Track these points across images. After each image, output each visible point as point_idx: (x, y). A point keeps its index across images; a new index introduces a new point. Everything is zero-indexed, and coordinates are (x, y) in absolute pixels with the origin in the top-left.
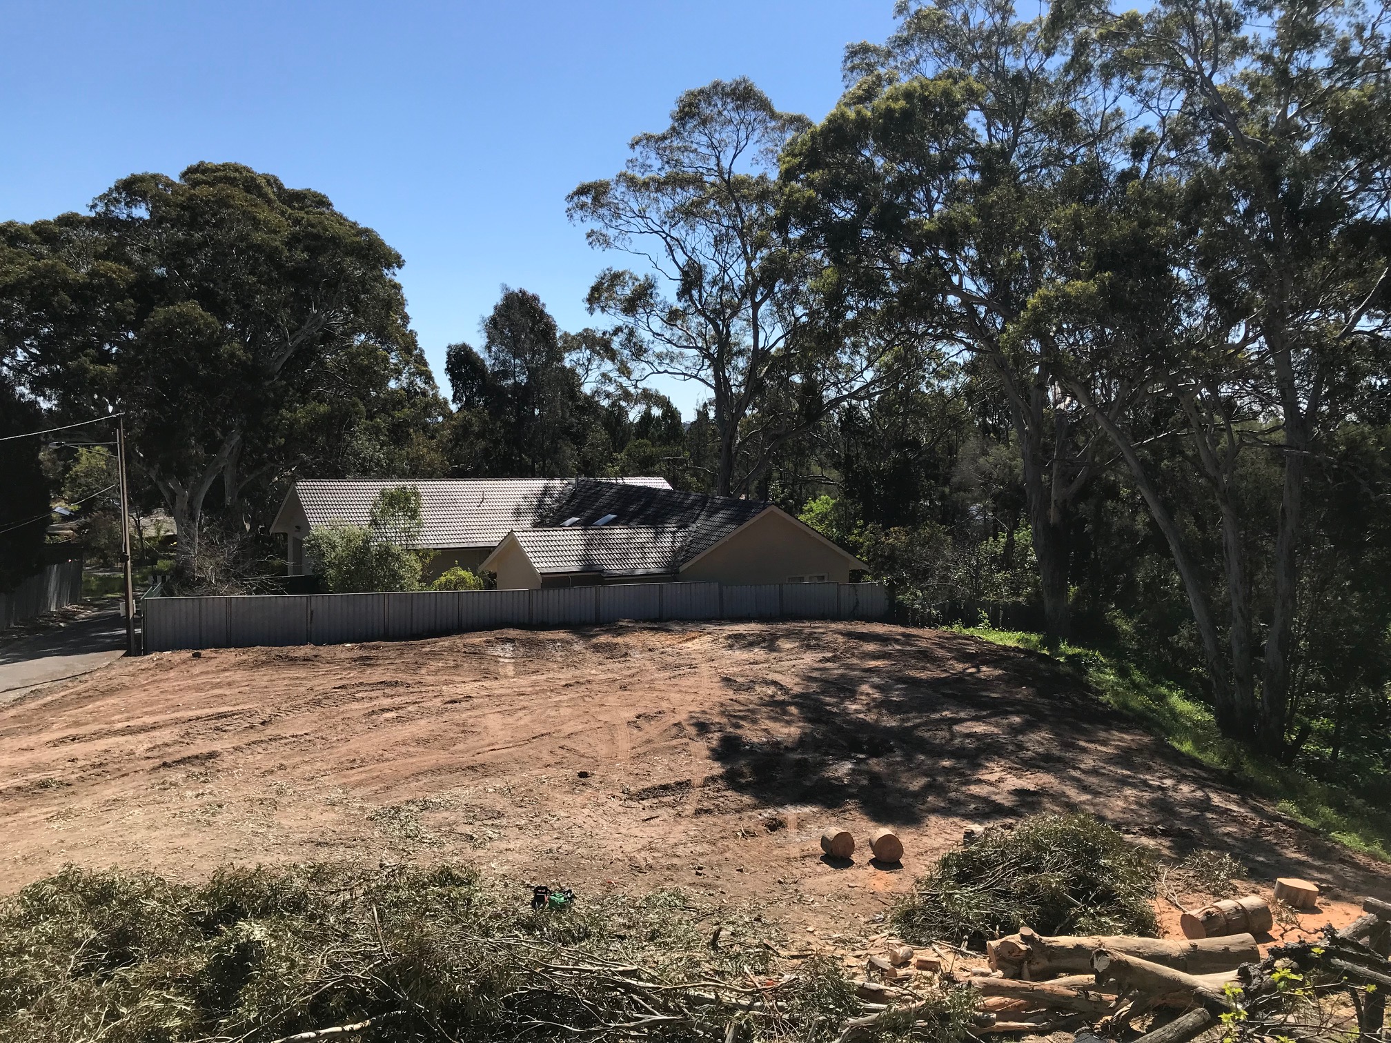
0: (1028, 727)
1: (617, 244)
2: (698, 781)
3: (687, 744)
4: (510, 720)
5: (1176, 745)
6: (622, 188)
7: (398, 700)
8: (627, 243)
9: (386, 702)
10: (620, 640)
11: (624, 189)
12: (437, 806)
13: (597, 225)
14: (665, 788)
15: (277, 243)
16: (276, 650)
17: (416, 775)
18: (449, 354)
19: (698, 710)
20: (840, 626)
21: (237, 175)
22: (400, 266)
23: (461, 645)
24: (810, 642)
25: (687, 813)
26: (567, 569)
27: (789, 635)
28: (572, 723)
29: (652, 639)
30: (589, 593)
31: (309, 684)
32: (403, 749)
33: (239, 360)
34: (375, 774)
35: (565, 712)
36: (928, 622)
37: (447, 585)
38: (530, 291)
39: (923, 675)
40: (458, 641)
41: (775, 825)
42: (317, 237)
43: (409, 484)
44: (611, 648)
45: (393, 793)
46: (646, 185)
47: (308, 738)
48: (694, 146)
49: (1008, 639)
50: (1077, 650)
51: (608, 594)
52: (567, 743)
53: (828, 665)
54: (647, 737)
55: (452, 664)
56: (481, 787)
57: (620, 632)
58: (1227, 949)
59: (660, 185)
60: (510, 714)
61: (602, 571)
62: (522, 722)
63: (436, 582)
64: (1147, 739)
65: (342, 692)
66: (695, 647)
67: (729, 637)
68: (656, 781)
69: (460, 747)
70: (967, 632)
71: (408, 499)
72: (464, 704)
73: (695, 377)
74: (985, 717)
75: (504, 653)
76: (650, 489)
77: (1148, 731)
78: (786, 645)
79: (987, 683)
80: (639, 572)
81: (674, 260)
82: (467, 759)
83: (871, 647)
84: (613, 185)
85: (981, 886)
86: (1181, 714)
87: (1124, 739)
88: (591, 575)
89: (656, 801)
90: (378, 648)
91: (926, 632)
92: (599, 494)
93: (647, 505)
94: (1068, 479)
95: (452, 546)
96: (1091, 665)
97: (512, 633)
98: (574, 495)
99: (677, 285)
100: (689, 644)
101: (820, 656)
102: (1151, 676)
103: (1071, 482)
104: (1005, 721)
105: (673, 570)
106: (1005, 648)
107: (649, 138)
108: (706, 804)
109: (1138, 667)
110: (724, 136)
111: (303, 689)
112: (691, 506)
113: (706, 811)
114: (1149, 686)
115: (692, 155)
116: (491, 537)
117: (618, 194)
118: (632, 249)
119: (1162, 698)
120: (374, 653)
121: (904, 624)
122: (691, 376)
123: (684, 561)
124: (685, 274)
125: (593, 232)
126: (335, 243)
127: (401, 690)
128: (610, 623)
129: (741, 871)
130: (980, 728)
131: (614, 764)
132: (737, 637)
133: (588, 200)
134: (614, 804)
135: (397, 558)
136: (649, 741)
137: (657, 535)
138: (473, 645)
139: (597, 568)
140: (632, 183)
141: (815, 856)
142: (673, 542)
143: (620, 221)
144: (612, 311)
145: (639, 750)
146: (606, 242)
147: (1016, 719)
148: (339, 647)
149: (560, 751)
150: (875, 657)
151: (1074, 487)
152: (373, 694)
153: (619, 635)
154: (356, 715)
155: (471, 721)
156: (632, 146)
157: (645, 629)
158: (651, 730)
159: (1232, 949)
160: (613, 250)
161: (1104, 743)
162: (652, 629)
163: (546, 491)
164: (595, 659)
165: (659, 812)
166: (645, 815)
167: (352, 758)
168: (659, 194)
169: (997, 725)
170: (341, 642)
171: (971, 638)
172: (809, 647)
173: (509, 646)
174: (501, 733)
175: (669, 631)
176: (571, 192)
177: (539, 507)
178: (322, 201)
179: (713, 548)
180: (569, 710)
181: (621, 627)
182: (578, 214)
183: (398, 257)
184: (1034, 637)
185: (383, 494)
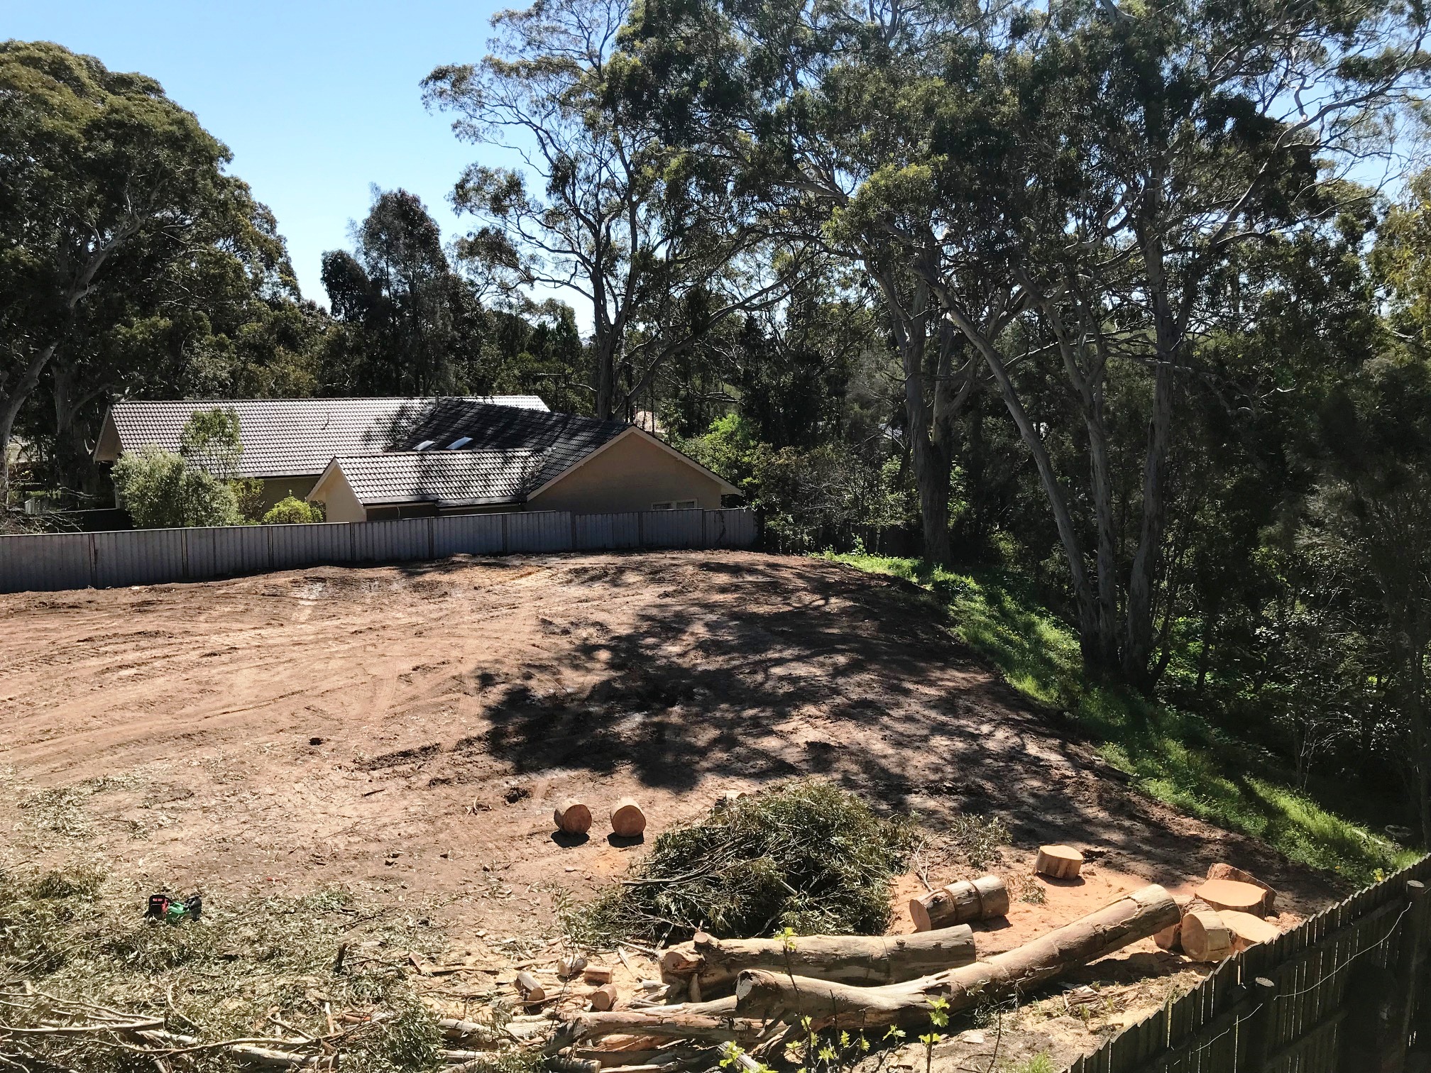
0: (854, 667)
1: (486, 136)
2: (452, 744)
3: (458, 700)
4: (265, 675)
5: (1015, 683)
6: (489, 74)
7: (148, 654)
8: (497, 136)
9: (131, 657)
10: (445, 578)
11: (491, 76)
12: (118, 785)
13: (461, 115)
14: (406, 754)
15: (73, 132)
16: (45, 596)
17: (113, 748)
18: (324, 263)
19: (490, 658)
20: (700, 556)
21: (43, 55)
22: (228, 160)
23: (261, 586)
24: (655, 575)
25: (420, 784)
26: (395, 500)
27: (637, 568)
28: (336, 678)
29: (481, 576)
30: (420, 526)
31: (54, 636)
32: (117, 715)
33: (25, 265)
34: (64, 748)
35: (335, 664)
36: (797, 548)
37: (279, 518)
38: (410, 192)
39: (762, 609)
40: (260, 581)
41: (515, 797)
42: (120, 125)
43: (224, 406)
44: (433, 585)
45: (74, 772)
46: (515, 70)
47: (10, 703)
48: (563, 27)
49: (878, 565)
50: (951, 576)
51: (441, 526)
52: (318, 703)
53: (668, 600)
54: (415, 692)
55: (241, 607)
56: (186, 760)
57: (448, 567)
58: (938, 945)
59: (532, 71)
60: (267, 667)
61: (437, 501)
62: (277, 679)
63: (268, 515)
64: (982, 678)
65: (87, 646)
66: (528, 584)
67: (570, 571)
68: (400, 747)
69: (189, 709)
70: (838, 559)
71: (223, 425)
72: (225, 658)
73: (568, 284)
74: (807, 657)
75: (309, 595)
76: (511, 409)
77: (987, 667)
78: (630, 577)
79: (828, 618)
80: (481, 501)
81: (546, 154)
82: (188, 726)
83: (722, 579)
84: (477, 70)
85: (695, 871)
86: (1046, 644)
87: (956, 678)
88: (425, 507)
89: (389, 770)
90: (169, 590)
91: (794, 561)
92: (459, 415)
93: (508, 426)
94: (950, 394)
95: (289, 473)
96: (958, 592)
97: (327, 571)
98: (433, 415)
99: (546, 182)
100: (523, 581)
101: (662, 590)
102: (1022, 603)
103: (954, 397)
104: (828, 661)
105: (519, 501)
106: (872, 576)
107: (511, 16)
108: (449, 773)
109: (1010, 592)
110: (596, 14)
111: (45, 642)
112: (552, 428)
113: (443, 781)
114: (1020, 613)
115: (562, 37)
116: (317, 465)
117: (485, 81)
118: (502, 142)
119: (1029, 628)
120: (163, 596)
121: (772, 552)
122: (563, 283)
123: (532, 489)
124: (555, 168)
125: (459, 122)
126: (142, 132)
127: (160, 641)
128: (441, 558)
129: (445, 856)
130: (801, 670)
131: (358, 727)
132: (578, 572)
133: (445, 85)
134: (338, 777)
135: (207, 488)
136: (414, 698)
137: (507, 461)
138: (275, 586)
139: (431, 498)
140: (499, 68)
141: (546, 832)
142: (524, 468)
143: (484, 111)
144: (481, 212)
145: (399, 709)
146: (475, 135)
147: (841, 660)
148: (125, 590)
149: (303, 713)
150: (723, 590)
151: (956, 403)
152: (123, 647)
153: (448, 571)
154: (85, 673)
155: (217, 678)
156: (493, 24)
157: (477, 565)
158: (422, 683)
159: (945, 945)
160: (484, 144)
161: (931, 684)
162: (485, 565)
163: (402, 412)
164: (409, 600)
165: (388, 784)
166: (368, 789)
167: (45, 728)
168: (531, 80)
169: (822, 665)
170: (128, 584)
171: (839, 565)
172: (653, 581)
173: (318, 587)
174: (246, 691)
175: (504, 566)
176: (425, 77)
177: (393, 430)
178: (152, 87)
179: (565, 474)
180: (341, 662)
181: (453, 563)
182: (435, 103)
183: (226, 149)
184: (907, 563)
185: (195, 418)
